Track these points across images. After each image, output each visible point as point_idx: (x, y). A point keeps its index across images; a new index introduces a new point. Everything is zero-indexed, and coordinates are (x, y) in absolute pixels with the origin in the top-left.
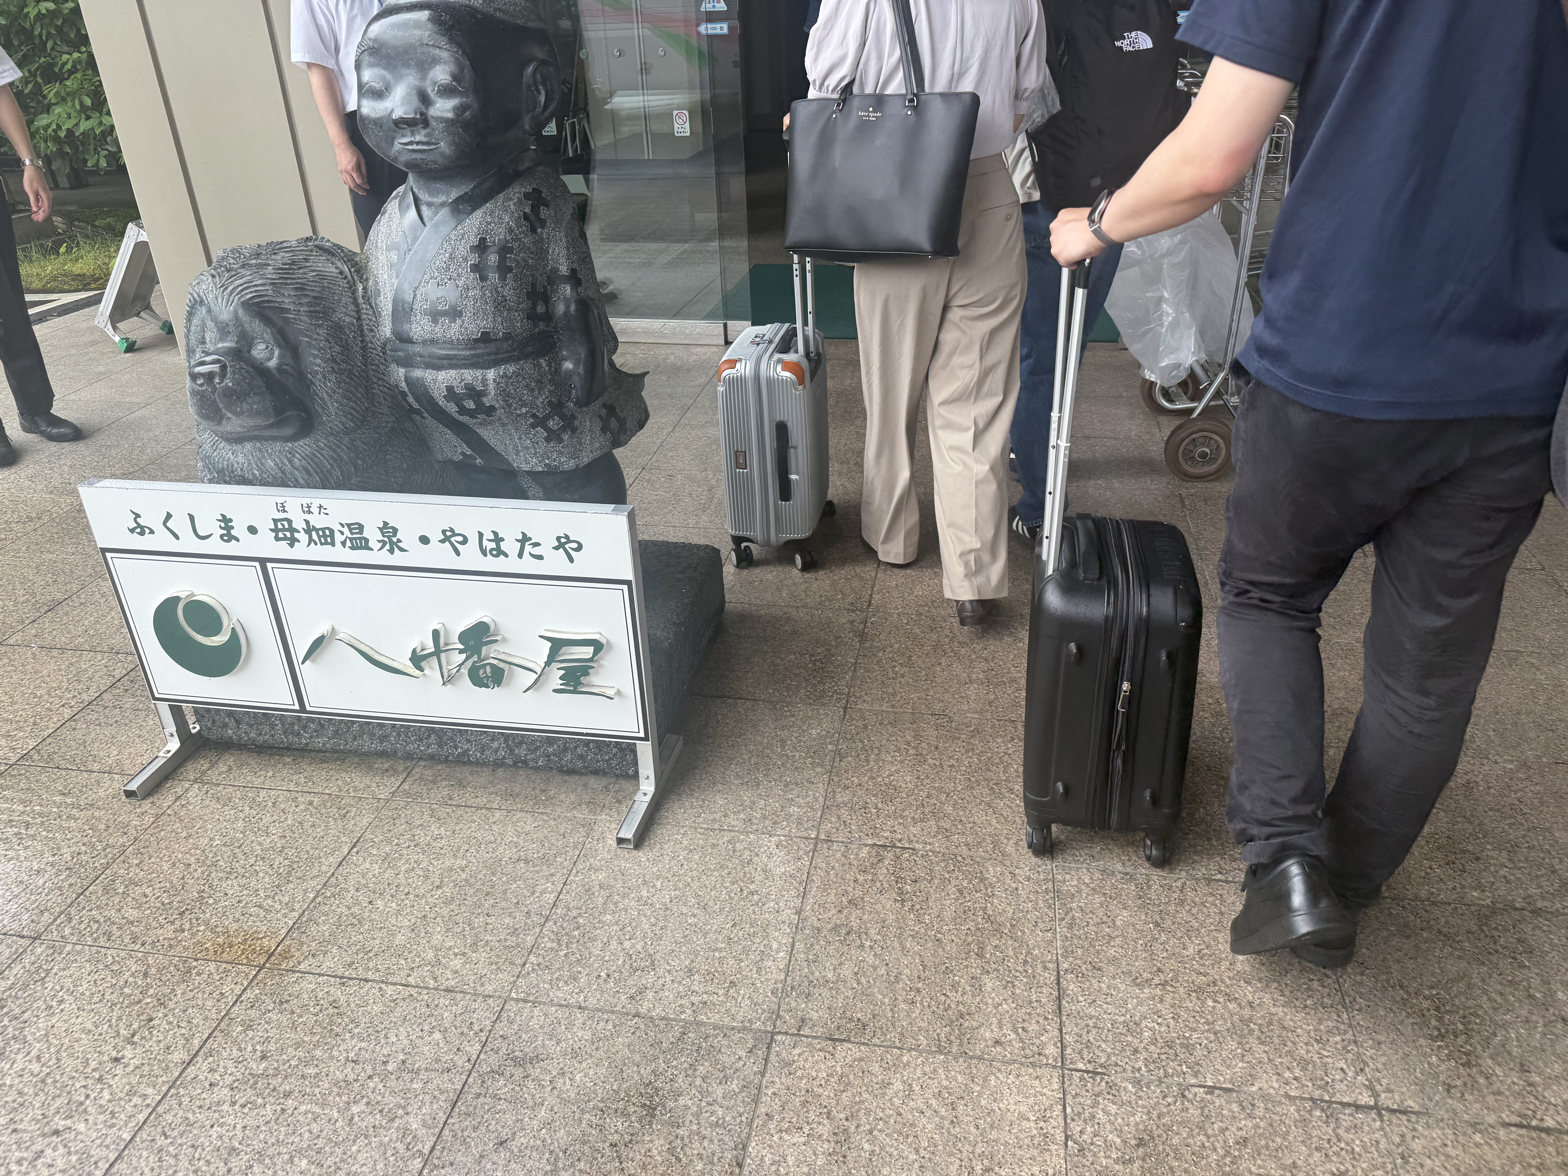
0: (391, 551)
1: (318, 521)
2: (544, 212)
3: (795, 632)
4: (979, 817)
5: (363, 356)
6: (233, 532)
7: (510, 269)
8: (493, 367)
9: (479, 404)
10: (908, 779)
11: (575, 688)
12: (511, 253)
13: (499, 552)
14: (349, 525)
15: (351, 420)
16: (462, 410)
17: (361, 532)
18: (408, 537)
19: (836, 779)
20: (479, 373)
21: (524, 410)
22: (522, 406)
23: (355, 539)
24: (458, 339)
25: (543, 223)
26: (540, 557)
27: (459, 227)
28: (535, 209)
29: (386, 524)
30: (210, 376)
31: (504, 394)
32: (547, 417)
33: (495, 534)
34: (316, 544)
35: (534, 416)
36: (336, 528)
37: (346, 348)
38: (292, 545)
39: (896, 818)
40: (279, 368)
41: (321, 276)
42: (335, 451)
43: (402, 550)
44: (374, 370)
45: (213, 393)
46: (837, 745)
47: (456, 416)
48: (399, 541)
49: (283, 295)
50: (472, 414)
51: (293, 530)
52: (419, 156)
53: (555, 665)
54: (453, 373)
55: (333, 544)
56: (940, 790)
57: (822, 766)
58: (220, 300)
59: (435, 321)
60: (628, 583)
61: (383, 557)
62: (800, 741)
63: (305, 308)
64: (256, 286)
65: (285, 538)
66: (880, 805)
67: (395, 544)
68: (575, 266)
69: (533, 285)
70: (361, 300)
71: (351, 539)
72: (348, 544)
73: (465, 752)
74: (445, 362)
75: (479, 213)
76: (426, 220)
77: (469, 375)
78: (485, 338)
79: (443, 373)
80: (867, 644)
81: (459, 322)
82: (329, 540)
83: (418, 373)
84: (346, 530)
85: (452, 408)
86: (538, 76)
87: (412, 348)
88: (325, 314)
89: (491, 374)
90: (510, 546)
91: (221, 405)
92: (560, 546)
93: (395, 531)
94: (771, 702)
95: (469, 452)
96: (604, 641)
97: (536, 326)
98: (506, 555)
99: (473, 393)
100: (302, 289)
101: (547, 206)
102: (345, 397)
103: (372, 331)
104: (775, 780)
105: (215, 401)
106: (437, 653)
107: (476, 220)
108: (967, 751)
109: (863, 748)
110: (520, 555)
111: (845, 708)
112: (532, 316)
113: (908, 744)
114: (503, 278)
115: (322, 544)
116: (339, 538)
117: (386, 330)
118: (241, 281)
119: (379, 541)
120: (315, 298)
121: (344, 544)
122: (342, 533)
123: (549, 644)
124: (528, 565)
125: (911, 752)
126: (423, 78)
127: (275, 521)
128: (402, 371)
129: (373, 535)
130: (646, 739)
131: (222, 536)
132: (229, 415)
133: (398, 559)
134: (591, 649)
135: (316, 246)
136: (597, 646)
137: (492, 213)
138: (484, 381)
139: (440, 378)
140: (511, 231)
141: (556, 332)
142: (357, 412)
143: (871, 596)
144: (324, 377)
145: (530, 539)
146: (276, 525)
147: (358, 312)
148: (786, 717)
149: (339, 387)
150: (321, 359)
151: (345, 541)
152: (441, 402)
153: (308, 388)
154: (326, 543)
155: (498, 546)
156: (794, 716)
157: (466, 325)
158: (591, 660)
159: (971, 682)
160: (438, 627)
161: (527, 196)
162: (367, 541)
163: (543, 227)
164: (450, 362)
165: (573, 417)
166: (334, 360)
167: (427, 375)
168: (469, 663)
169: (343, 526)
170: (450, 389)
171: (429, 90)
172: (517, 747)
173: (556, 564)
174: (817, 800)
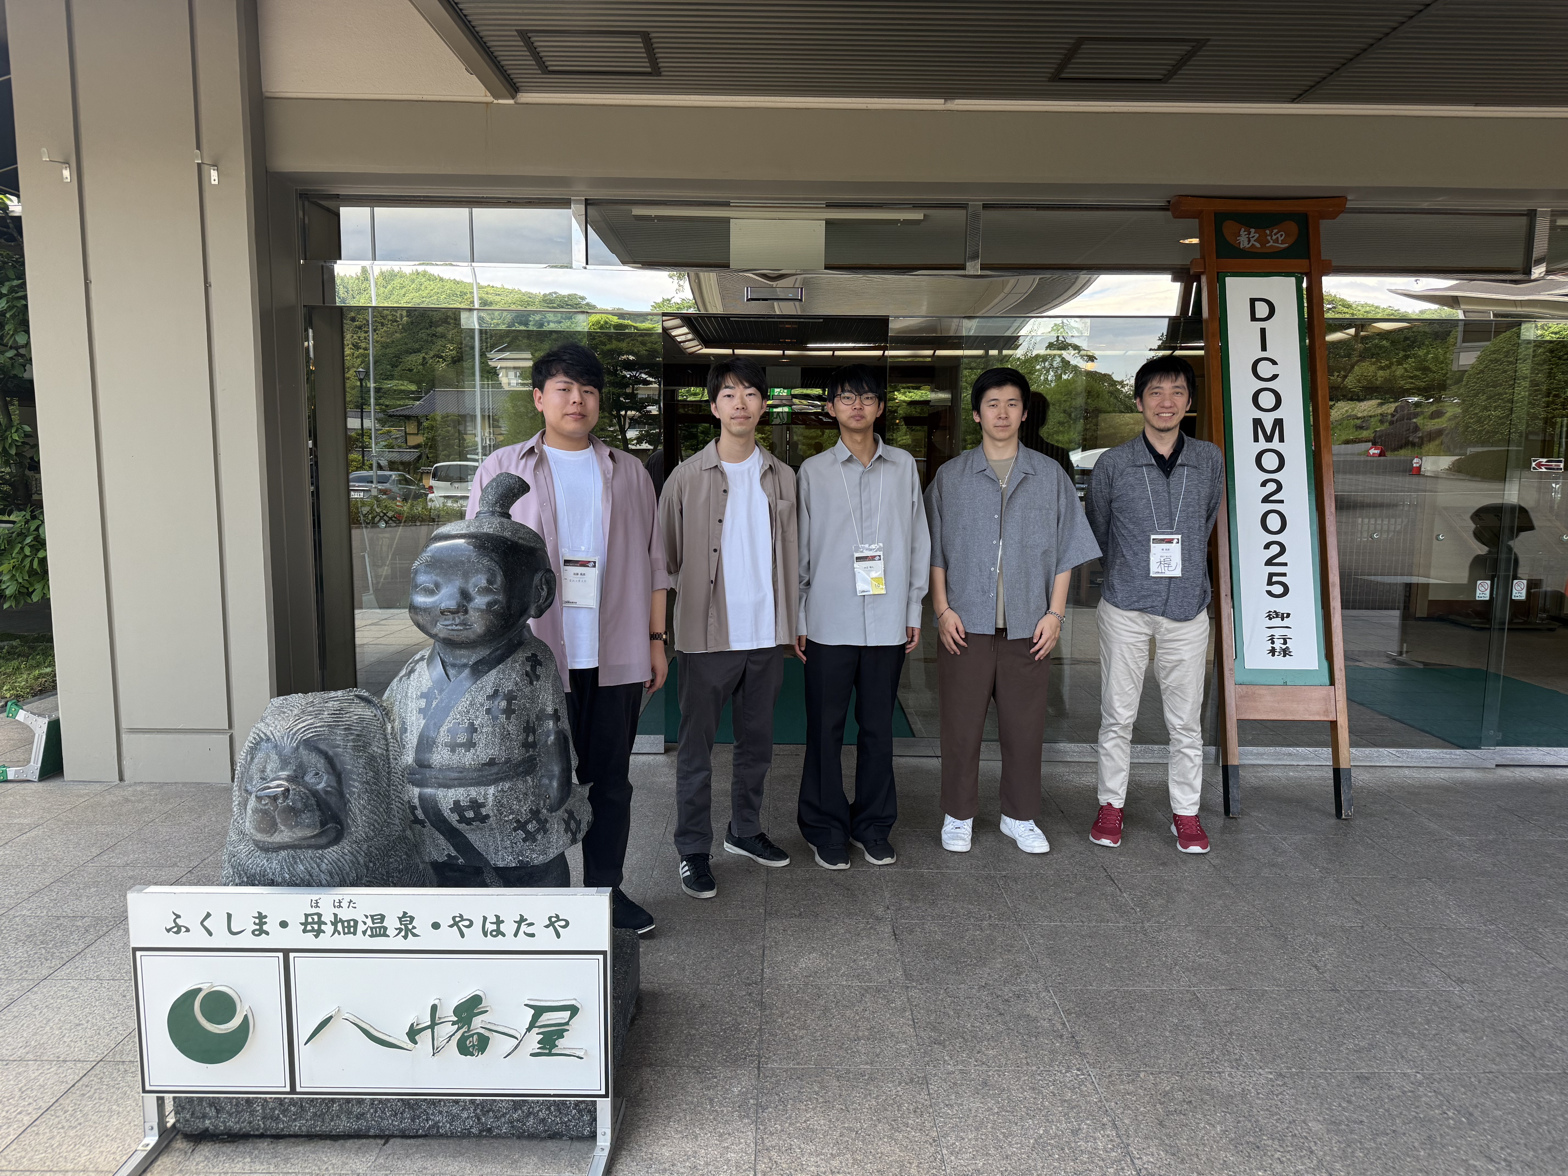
0: (405, 937)
1: (345, 914)
2: (539, 671)
3: (703, 1006)
4: (886, 1149)
5: (388, 779)
6: (265, 927)
7: (514, 711)
8: (494, 784)
9: (477, 814)
10: (822, 1122)
11: (550, 1050)
12: (516, 699)
13: (499, 933)
14: (372, 916)
15: (373, 830)
16: (463, 819)
17: (382, 922)
18: (422, 925)
19: (762, 1128)
20: (482, 790)
21: (511, 817)
22: (511, 813)
23: (376, 928)
24: (470, 764)
25: (538, 678)
26: (532, 935)
27: (479, 682)
28: (533, 668)
29: (405, 913)
30: (275, 798)
31: (499, 804)
32: (527, 822)
33: (497, 917)
34: (339, 933)
35: (518, 821)
36: (360, 919)
37: (377, 773)
38: (317, 936)
39: (818, 1156)
40: (324, 789)
41: (361, 720)
42: (355, 856)
43: (415, 935)
44: (394, 790)
45: (274, 811)
46: (757, 1100)
47: (455, 824)
48: (414, 928)
49: (336, 733)
50: (468, 822)
51: (321, 923)
52: (454, 633)
53: (535, 1030)
54: (461, 790)
55: (355, 933)
56: (850, 1129)
57: (748, 1117)
58: (285, 739)
59: (453, 751)
60: (604, 953)
61: (399, 943)
62: (725, 1098)
63: (351, 744)
64: (316, 727)
65: (313, 930)
66: (802, 1146)
67: (410, 930)
68: (557, 707)
69: (528, 722)
70: (389, 737)
71: (372, 928)
72: (369, 932)
73: (436, 1125)
74: (456, 782)
75: (494, 672)
76: (451, 677)
77: (473, 792)
78: (492, 762)
79: (453, 790)
80: (768, 1012)
81: (473, 751)
82: (352, 930)
83: (429, 791)
84: (369, 922)
85: (453, 818)
86: (543, 580)
87: (427, 772)
88: (366, 746)
89: (491, 790)
90: (508, 927)
91: (278, 820)
92: (552, 924)
93: (412, 919)
94: (694, 1067)
95: (454, 853)
96: (578, 1006)
97: (527, 751)
98: (504, 935)
99: (475, 805)
100: (349, 729)
101: (541, 665)
102: (372, 812)
103: (396, 759)
104: (711, 1132)
105: (274, 817)
106: (432, 1026)
107: (491, 679)
108: (866, 1096)
109: (780, 1100)
110: (516, 935)
111: (759, 1068)
112: (526, 745)
113: (817, 1094)
114: (508, 718)
115: (345, 934)
116: (361, 927)
117: (409, 758)
118: (304, 724)
119: (396, 929)
120: (358, 735)
121: (364, 933)
122: (365, 923)
123: (533, 1011)
124: (521, 942)
125: (821, 1100)
126: (467, 582)
127: (307, 916)
128: (416, 791)
129: (392, 924)
130: (606, 1096)
131: (253, 932)
132: (283, 828)
133: (411, 943)
134: (567, 1014)
135: (356, 696)
136: (574, 1010)
137: (504, 672)
138: (485, 796)
139: (450, 794)
140: (517, 684)
141: (539, 755)
142: (378, 824)
143: (762, 970)
144: (359, 796)
145: (526, 920)
146: (306, 919)
147: (387, 745)
148: (709, 1079)
149: (369, 804)
150: (359, 782)
151: (367, 929)
152: (447, 813)
153: (345, 805)
154: (349, 933)
155: (498, 927)
156: (716, 1077)
157: (478, 753)
158: (567, 1023)
159: (859, 1039)
160: (436, 1002)
161: (528, 659)
162: (385, 929)
163: (537, 681)
164: (462, 782)
165: (546, 821)
166: (368, 783)
167: (440, 793)
168: (458, 1035)
169: (367, 917)
170: (457, 803)
171: (471, 590)
172: (484, 1115)
173: (545, 940)
174: (749, 1146)
